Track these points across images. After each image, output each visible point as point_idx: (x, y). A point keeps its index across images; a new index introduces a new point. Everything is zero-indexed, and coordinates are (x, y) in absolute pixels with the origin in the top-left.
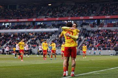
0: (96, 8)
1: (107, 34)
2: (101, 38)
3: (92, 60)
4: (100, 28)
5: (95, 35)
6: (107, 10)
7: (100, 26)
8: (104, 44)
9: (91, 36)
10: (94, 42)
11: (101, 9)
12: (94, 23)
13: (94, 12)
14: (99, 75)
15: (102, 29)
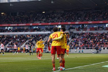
0: (81, 15)
1: (90, 36)
2: (85, 39)
3: (78, 57)
4: (84, 32)
5: (80, 37)
6: (90, 17)
7: (84, 30)
8: (87, 44)
9: (77, 38)
10: (79, 43)
11: (85, 16)
12: (79, 28)
13: (79, 18)
14: (83, 69)
15: (85, 32)
